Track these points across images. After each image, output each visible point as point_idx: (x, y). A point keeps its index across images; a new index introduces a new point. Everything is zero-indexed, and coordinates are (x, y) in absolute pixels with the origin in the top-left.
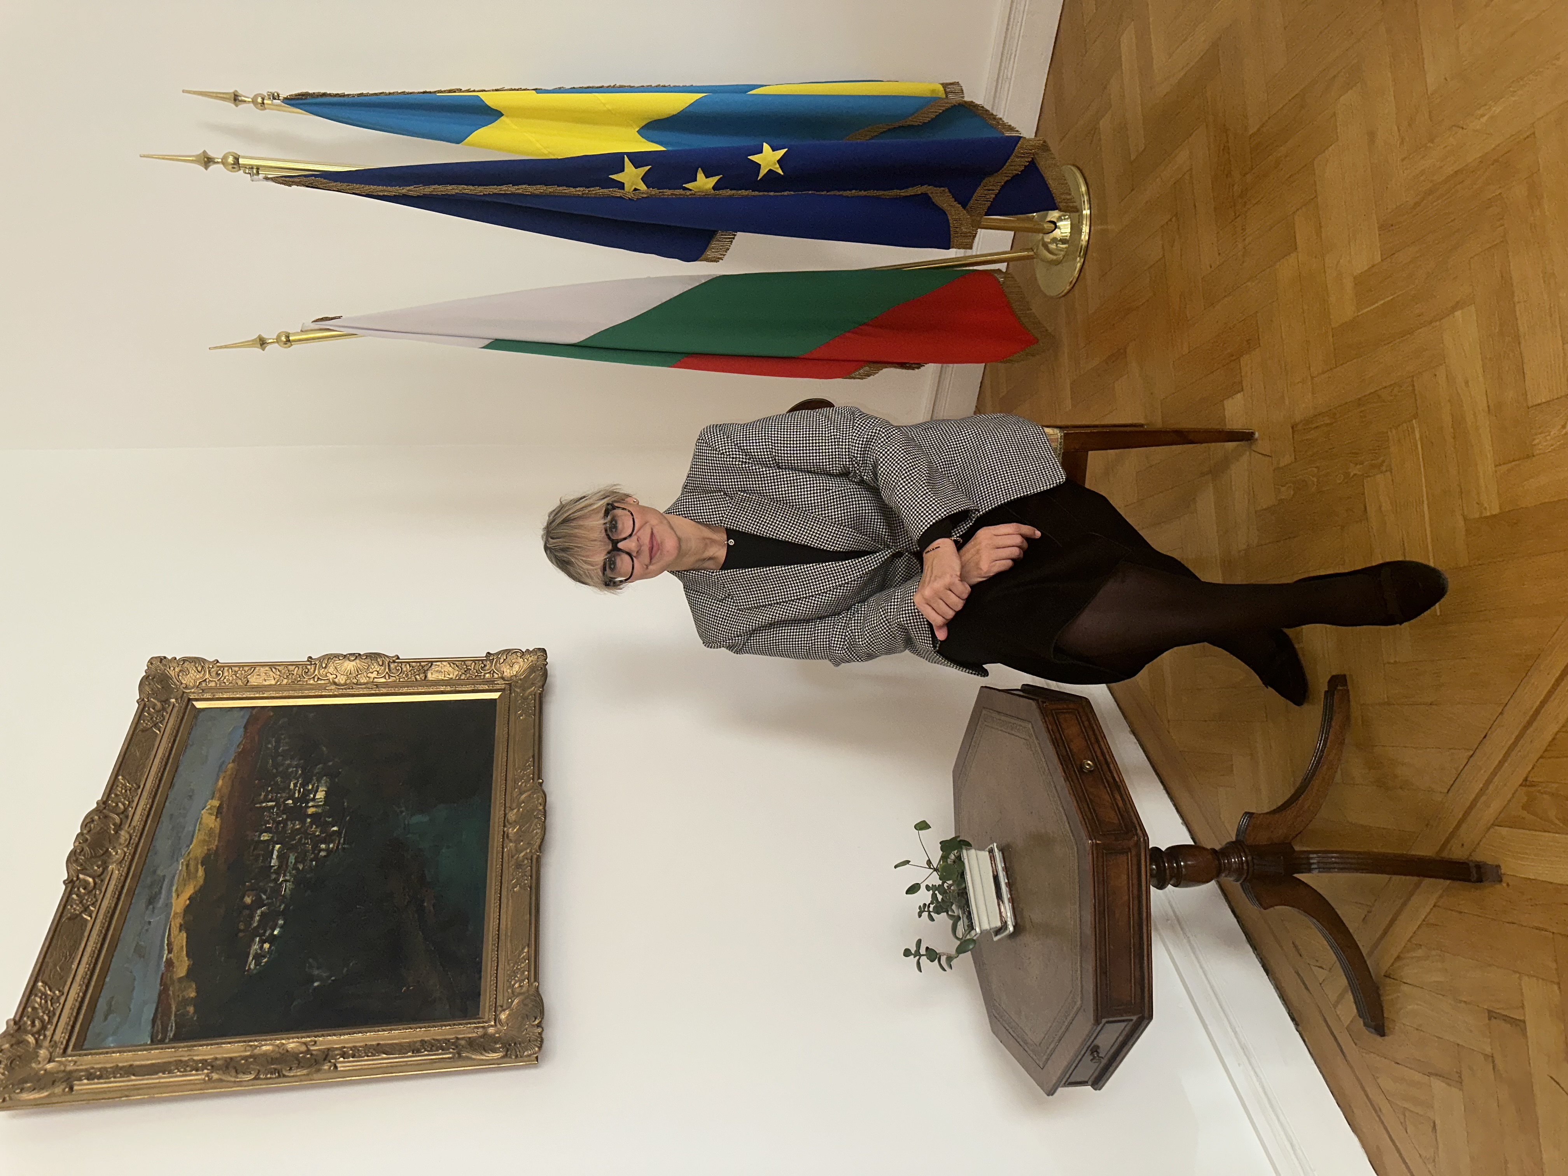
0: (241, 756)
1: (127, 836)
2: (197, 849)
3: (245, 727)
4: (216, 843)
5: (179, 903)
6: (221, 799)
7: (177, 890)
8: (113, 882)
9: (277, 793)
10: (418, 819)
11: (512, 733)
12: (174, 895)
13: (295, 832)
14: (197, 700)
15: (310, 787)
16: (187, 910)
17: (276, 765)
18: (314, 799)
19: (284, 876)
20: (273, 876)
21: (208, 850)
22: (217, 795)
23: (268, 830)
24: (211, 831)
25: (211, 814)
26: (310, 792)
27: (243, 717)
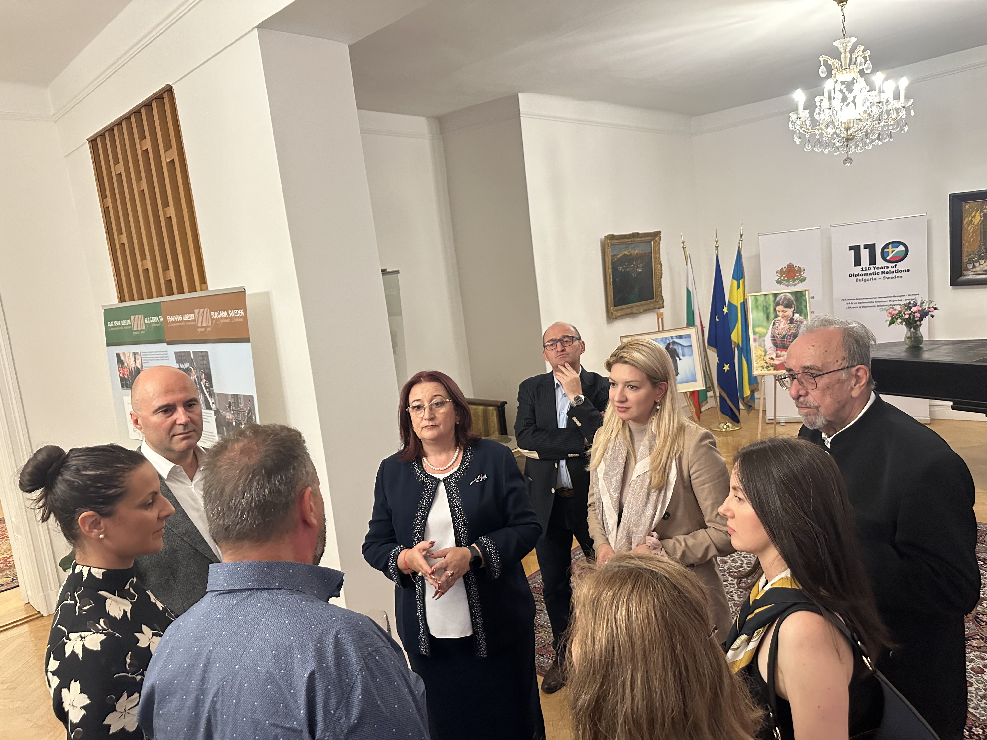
0: (644, 254)
3: (649, 252)
4: (634, 255)
6: (639, 252)
9: (640, 262)
13: (635, 268)
14: (652, 242)
18: (639, 269)
20: (629, 268)
23: (635, 263)
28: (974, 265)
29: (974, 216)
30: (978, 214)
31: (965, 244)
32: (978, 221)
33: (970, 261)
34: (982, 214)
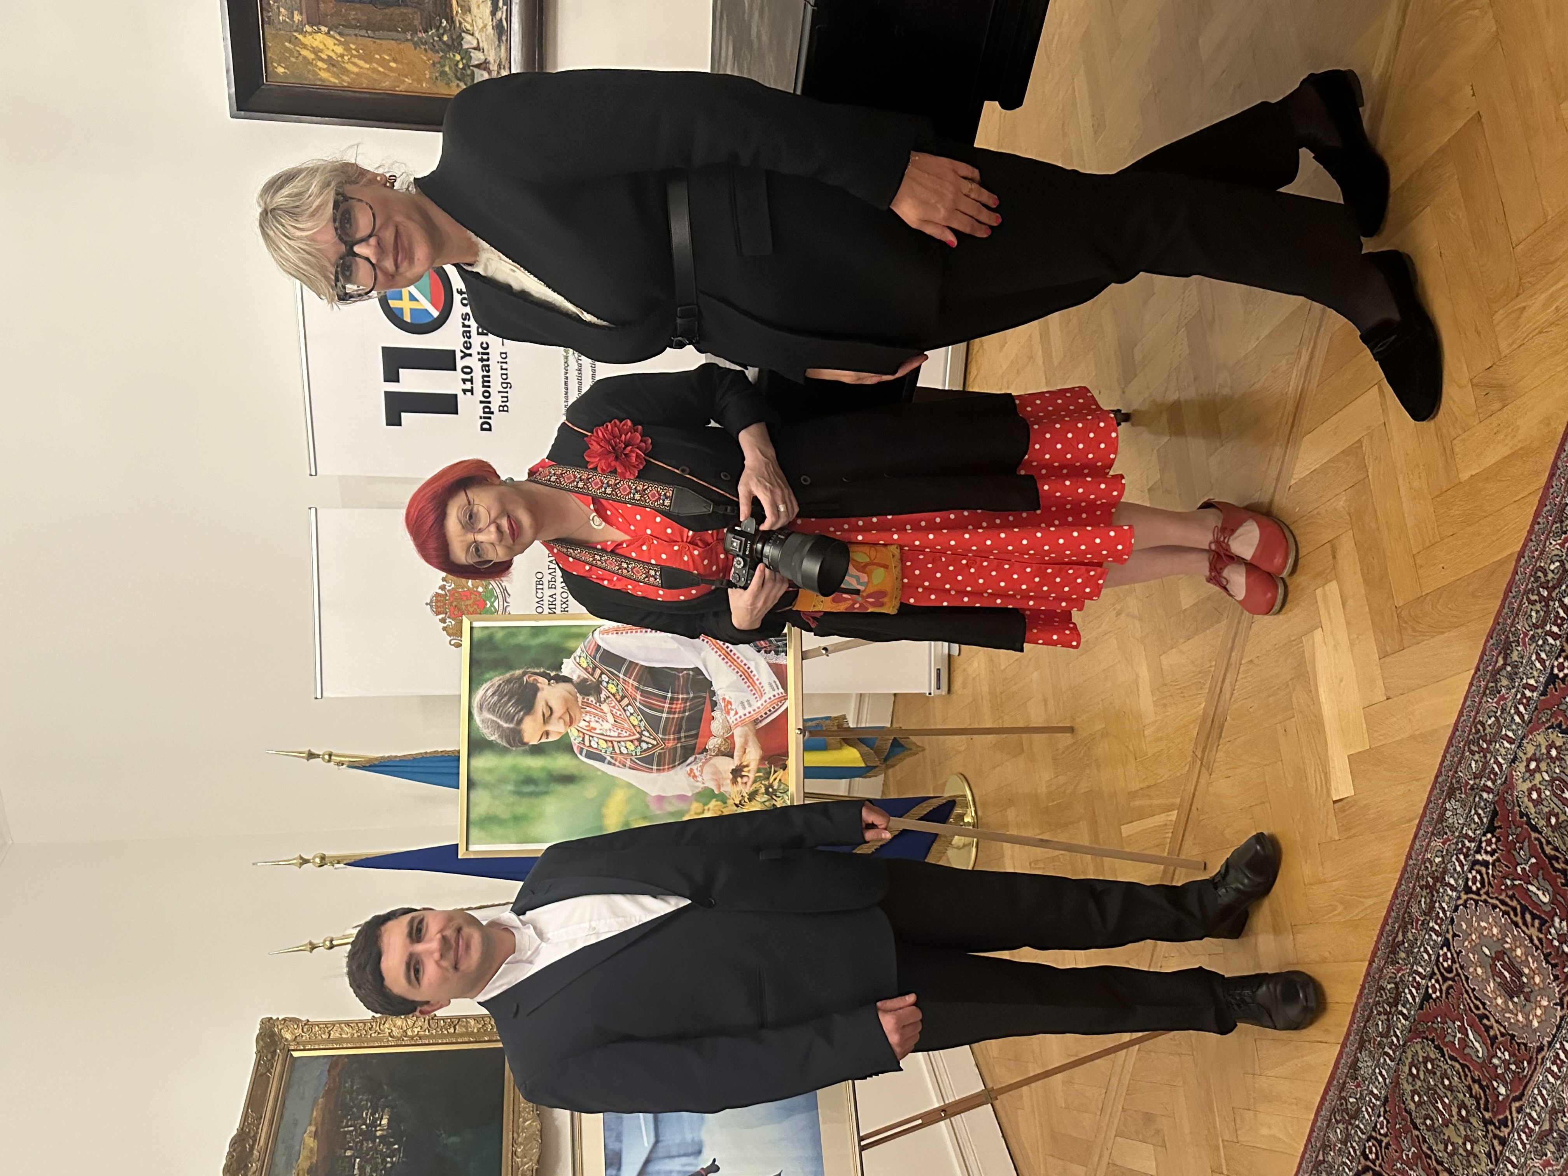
0: (328, 1094)
1: (258, 1154)
2: (303, 1162)
3: (329, 1071)
4: (316, 1158)
6: (316, 1125)
9: (355, 1121)
10: (453, 1140)
13: (369, 1149)
14: (294, 1050)
15: (377, 1116)
17: (352, 1099)
18: (380, 1125)
21: (311, 1163)
22: (313, 1122)
23: (350, 1148)
24: (312, 1150)
25: (311, 1137)
26: (377, 1119)
27: (326, 1063)
28: (478, 66)
29: (316, 51)
30: (307, 40)
31: (407, 85)
32: (330, 42)
33: (465, 74)
34: (308, 28)
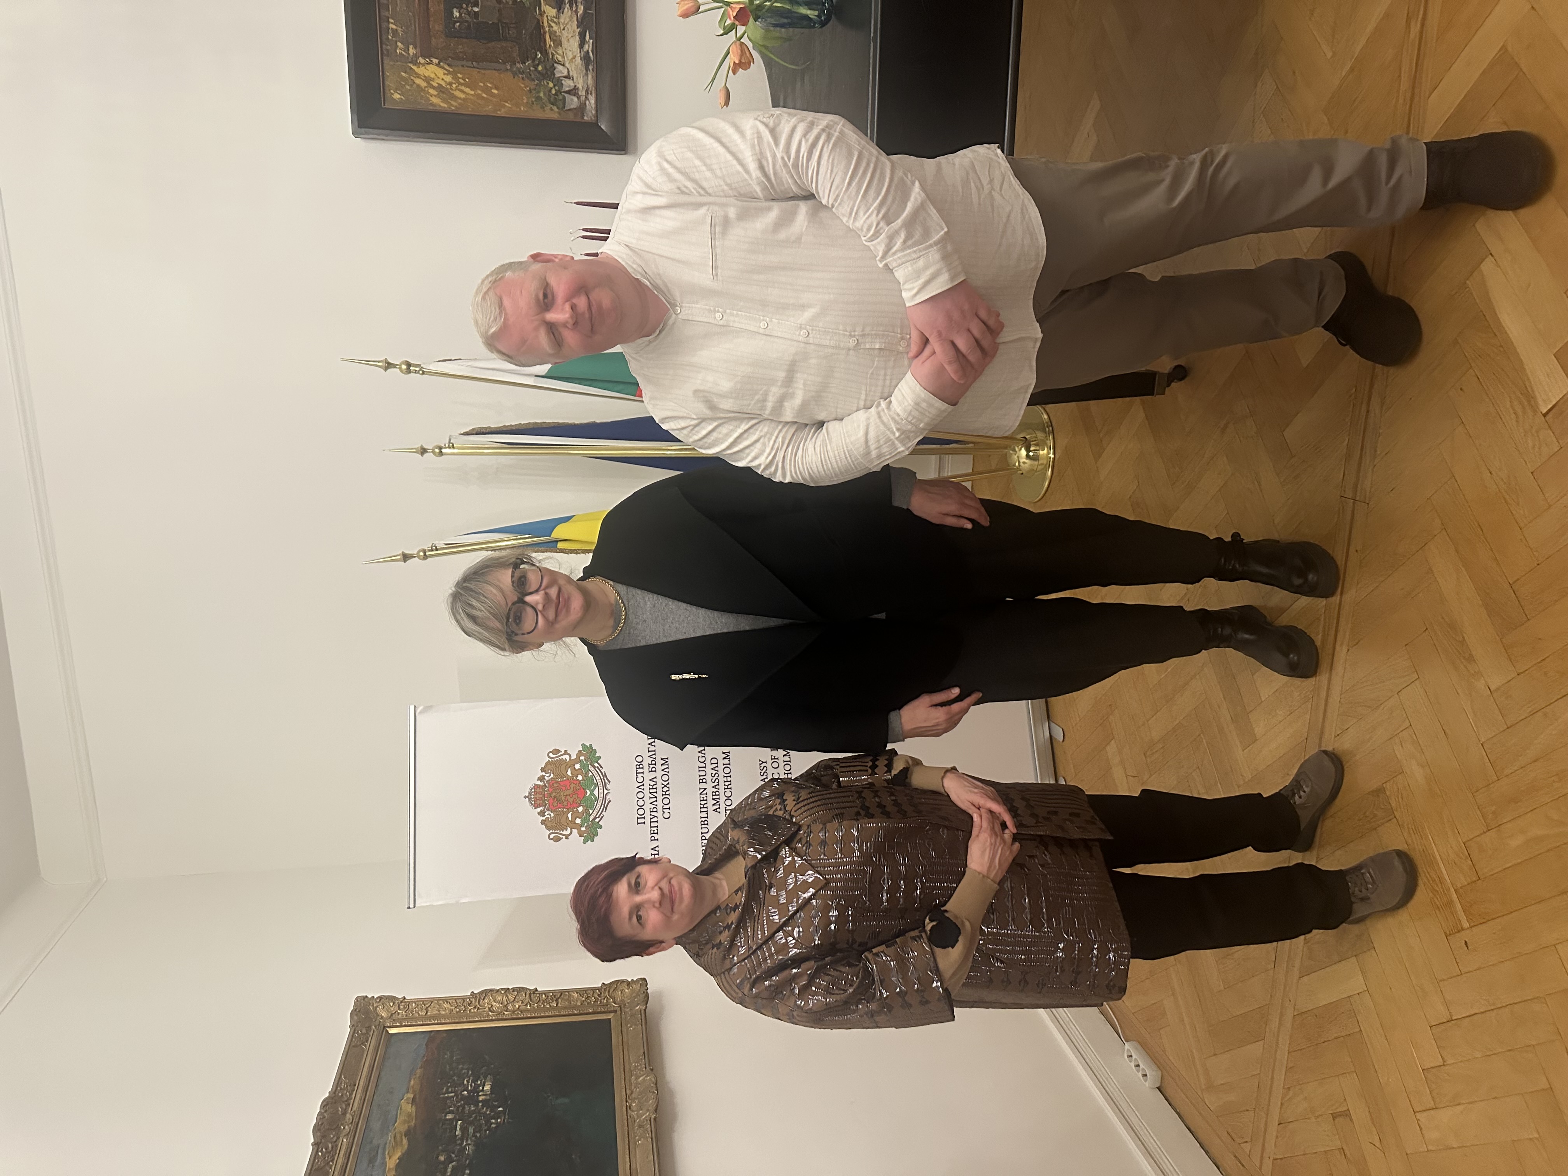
0: (426, 1064)
1: (351, 1118)
2: (400, 1126)
3: (427, 1045)
4: (414, 1122)
5: (392, 1163)
6: (414, 1092)
7: (388, 1154)
8: (344, 1148)
9: (455, 1087)
10: (561, 1101)
11: (625, 1040)
12: (387, 1157)
13: (471, 1113)
14: (390, 1027)
15: (479, 1082)
16: (398, 1166)
17: (452, 1069)
18: (483, 1090)
19: (467, 1141)
20: (459, 1142)
21: (409, 1126)
22: (411, 1090)
23: (451, 1112)
24: (409, 1115)
25: (408, 1103)
26: (479, 1086)
27: (424, 1038)
28: (568, 92)
29: (427, 80)
30: (421, 70)
31: (507, 109)
32: (440, 72)
33: (558, 99)
34: (421, 60)
